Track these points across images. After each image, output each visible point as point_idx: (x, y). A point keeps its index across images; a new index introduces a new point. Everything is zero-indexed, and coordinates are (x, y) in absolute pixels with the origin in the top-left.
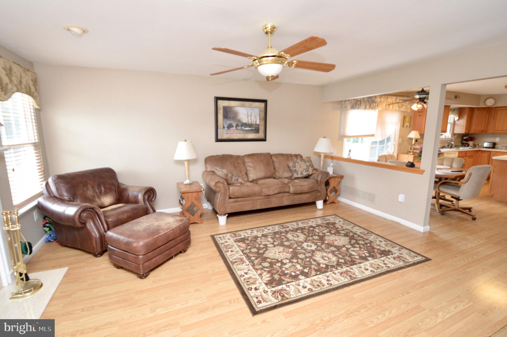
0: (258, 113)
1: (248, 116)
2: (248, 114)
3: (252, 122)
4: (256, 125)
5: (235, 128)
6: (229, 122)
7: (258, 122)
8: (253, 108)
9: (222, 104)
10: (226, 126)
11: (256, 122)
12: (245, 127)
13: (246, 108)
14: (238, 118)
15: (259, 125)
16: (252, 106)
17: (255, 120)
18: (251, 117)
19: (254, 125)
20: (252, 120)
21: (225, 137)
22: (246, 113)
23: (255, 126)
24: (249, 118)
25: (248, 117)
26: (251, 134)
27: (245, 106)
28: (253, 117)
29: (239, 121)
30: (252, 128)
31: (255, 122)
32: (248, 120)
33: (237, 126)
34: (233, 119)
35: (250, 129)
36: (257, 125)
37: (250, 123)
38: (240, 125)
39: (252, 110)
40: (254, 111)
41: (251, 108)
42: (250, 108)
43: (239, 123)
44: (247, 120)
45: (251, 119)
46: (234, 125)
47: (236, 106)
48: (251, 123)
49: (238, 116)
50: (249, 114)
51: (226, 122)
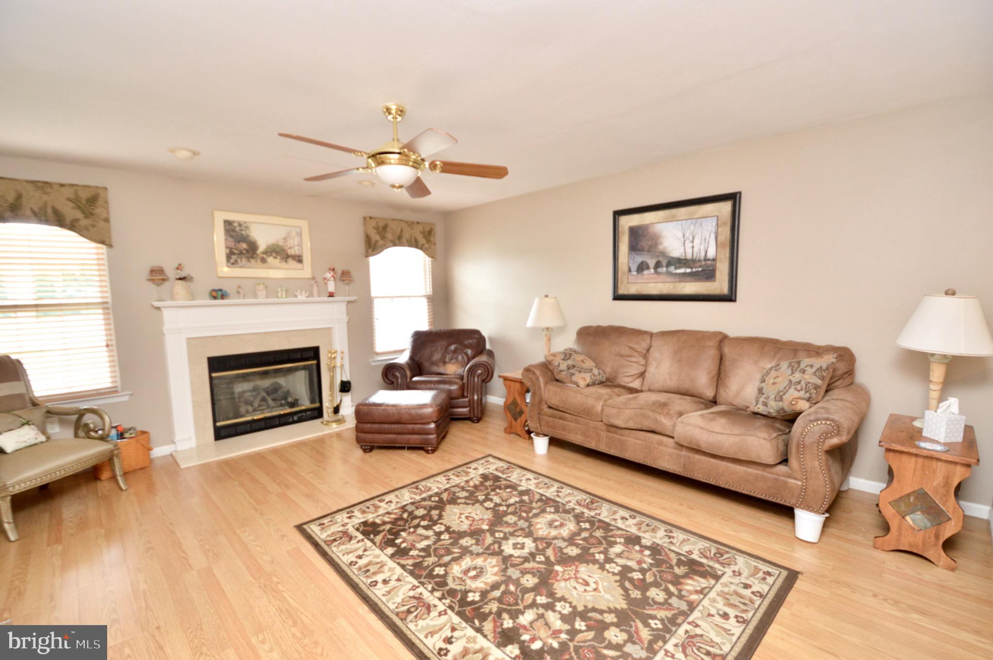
0: (714, 230)
1: (684, 241)
2: (684, 236)
3: (695, 255)
4: (706, 259)
5: (652, 271)
6: (639, 259)
7: (711, 253)
8: (699, 220)
9: (627, 222)
10: (634, 268)
11: (706, 252)
12: (676, 268)
13: (679, 222)
14: (661, 247)
15: (714, 260)
16: (696, 216)
17: (702, 248)
18: (692, 242)
19: (700, 261)
20: (696, 249)
21: (633, 290)
22: (680, 235)
23: (703, 263)
24: (686, 245)
25: (684, 244)
26: (693, 284)
27: (676, 219)
28: (697, 241)
29: (663, 254)
30: (694, 270)
31: (703, 254)
32: (685, 249)
33: (658, 265)
34: (649, 251)
35: (688, 270)
36: (709, 260)
37: (689, 256)
38: (664, 263)
39: (695, 225)
40: (701, 225)
41: (694, 221)
42: (689, 221)
43: (661, 259)
44: (682, 250)
45: (693, 247)
46: (652, 263)
47: (655, 221)
48: (693, 256)
49: (661, 243)
50: (687, 235)
51: (633, 259)
